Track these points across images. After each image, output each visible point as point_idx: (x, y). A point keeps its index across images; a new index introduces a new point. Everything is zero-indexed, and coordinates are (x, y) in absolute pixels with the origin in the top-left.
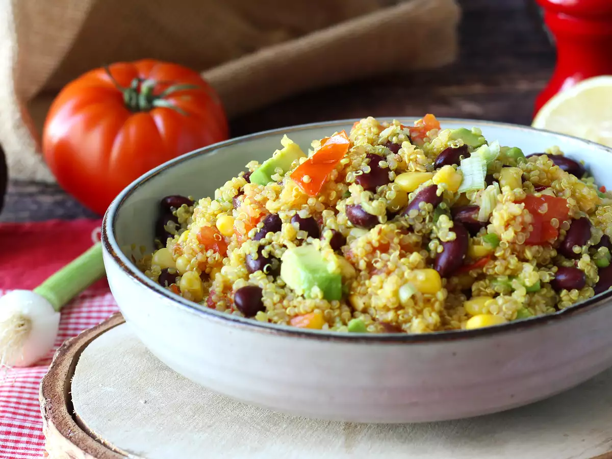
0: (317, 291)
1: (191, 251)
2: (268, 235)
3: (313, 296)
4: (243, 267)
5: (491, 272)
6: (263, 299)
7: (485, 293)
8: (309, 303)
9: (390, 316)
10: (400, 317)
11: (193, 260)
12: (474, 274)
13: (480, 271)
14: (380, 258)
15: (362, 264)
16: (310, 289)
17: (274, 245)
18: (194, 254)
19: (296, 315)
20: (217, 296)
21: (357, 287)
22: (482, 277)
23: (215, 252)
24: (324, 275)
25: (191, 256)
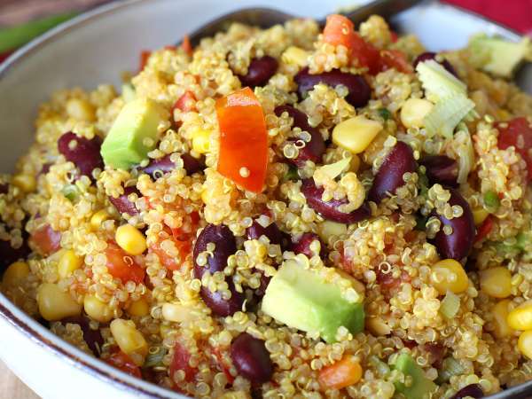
0: (343, 332)
1: (104, 290)
2: (230, 260)
3: (338, 338)
4: (204, 307)
5: (496, 237)
6: (272, 356)
7: (494, 264)
8: (338, 349)
9: (432, 336)
10: (443, 334)
11: (113, 302)
12: (479, 245)
13: (484, 240)
14: (387, 261)
15: (371, 276)
16: (334, 331)
17: (243, 272)
18: (110, 293)
19: (324, 368)
20: (195, 358)
21: (378, 308)
22: (487, 244)
23: (137, 285)
24: (346, 308)
25: (106, 296)
